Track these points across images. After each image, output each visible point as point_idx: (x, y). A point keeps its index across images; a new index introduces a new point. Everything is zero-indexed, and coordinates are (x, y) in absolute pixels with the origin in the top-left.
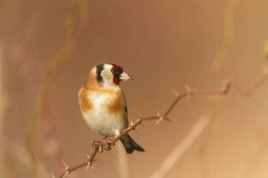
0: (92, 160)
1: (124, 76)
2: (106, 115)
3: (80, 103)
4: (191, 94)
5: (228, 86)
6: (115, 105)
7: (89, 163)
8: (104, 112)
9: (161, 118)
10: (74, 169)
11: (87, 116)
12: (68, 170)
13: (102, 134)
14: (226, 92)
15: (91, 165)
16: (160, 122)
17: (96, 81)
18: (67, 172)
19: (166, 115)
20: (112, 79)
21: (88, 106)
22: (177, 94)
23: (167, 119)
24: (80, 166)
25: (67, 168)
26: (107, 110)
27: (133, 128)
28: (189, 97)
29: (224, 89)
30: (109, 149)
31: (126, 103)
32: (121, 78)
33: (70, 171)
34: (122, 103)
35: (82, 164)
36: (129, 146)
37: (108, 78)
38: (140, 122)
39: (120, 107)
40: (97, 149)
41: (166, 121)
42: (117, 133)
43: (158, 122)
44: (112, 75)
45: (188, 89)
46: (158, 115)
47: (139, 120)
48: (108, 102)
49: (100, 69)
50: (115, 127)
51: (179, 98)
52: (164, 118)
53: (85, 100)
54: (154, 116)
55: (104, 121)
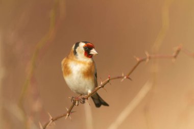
0: (70, 112)
1: (93, 52)
2: (82, 79)
3: (63, 69)
4: (150, 58)
5: (178, 51)
6: (88, 72)
7: (68, 114)
8: (80, 77)
9: (125, 77)
10: (56, 119)
11: (68, 79)
12: (52, 119)
13: (78, 93)
14: (175, 57)
15: (69, 115)
16: (125, 80)
17: (73, 54)
18: (51, 121)
19: (129, 75)
20: (84, 53)
21: (68, 72)
22: (138, 60)
23: (129, 78)
24: (61, 117)
25: (51, 118)
26: (82, 75)
27: (103, 87)
28: (148, 60)
29: (174, 54)
30: (84, 102)
31: (96, 70)
32: (90, 53)
33: (53, 120)
34: (93, 70)
35: (62, 115)
36: (97, 102)
38: (108, 81)
39: (91, 73)
40: (74, 103)
41: (128, 79)
42: (90, 92)
43: (123, 80)
44: (84, 51)
45: (148, 55)
46: (123, 75)
47: (108, 79)
48: (83, 69)
49: (77, 45)
50: (88, 88)
51: (139, 62)
52: (127, 78)
53: (66, 67)
54: (119, 76)
55: (80, 83)
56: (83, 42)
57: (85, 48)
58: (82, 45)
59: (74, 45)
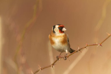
0: (53, 64)
1: (64, 29)
7: (52, 66)
9: (99, 45)
10: (44, 69)
18: (40, 70)
20: (59, 31)
22: (109, 35)
23: (101, 45)
24: (47, 67)
32: (62, 30)
33: (42, 69)
37: (57, 31)
44: (58, 30)
46: (97, 44)
49: (54, 27)
54: (94, 44)
56: (57, 25)
57: (59, 28)
58: (57, 26)
59: (53, 27)
